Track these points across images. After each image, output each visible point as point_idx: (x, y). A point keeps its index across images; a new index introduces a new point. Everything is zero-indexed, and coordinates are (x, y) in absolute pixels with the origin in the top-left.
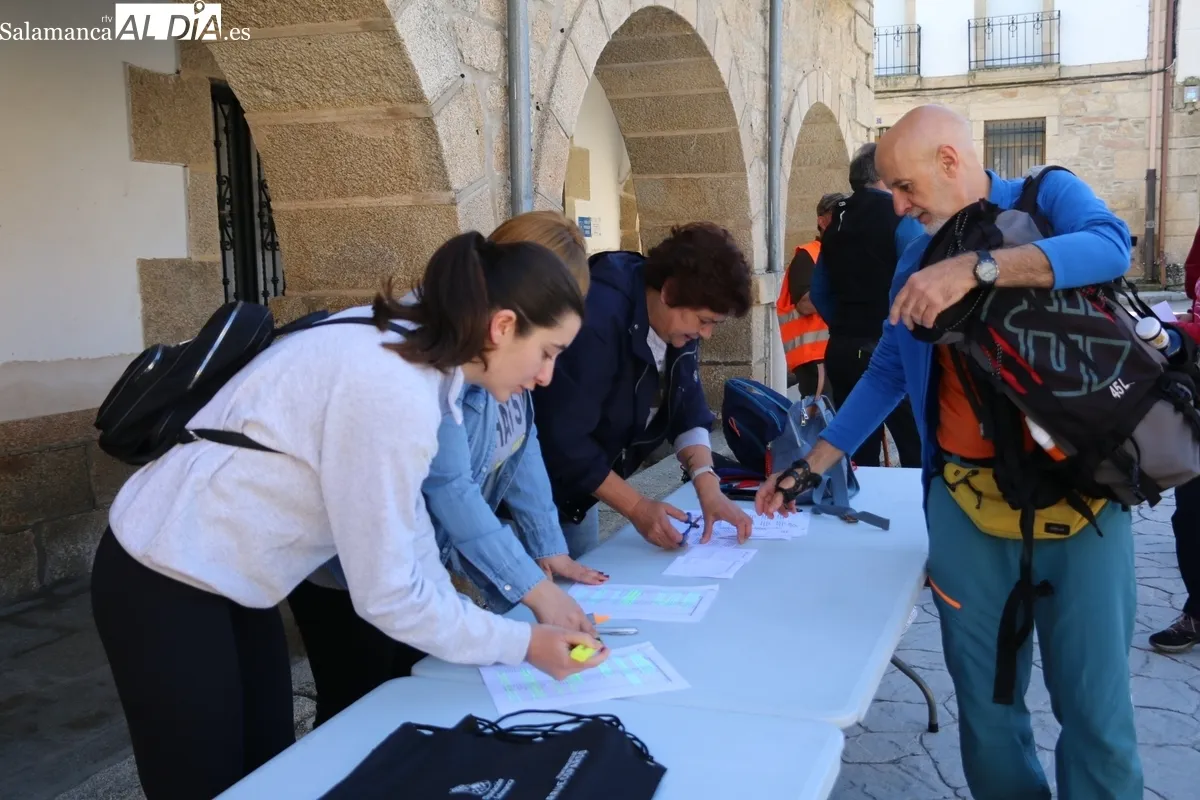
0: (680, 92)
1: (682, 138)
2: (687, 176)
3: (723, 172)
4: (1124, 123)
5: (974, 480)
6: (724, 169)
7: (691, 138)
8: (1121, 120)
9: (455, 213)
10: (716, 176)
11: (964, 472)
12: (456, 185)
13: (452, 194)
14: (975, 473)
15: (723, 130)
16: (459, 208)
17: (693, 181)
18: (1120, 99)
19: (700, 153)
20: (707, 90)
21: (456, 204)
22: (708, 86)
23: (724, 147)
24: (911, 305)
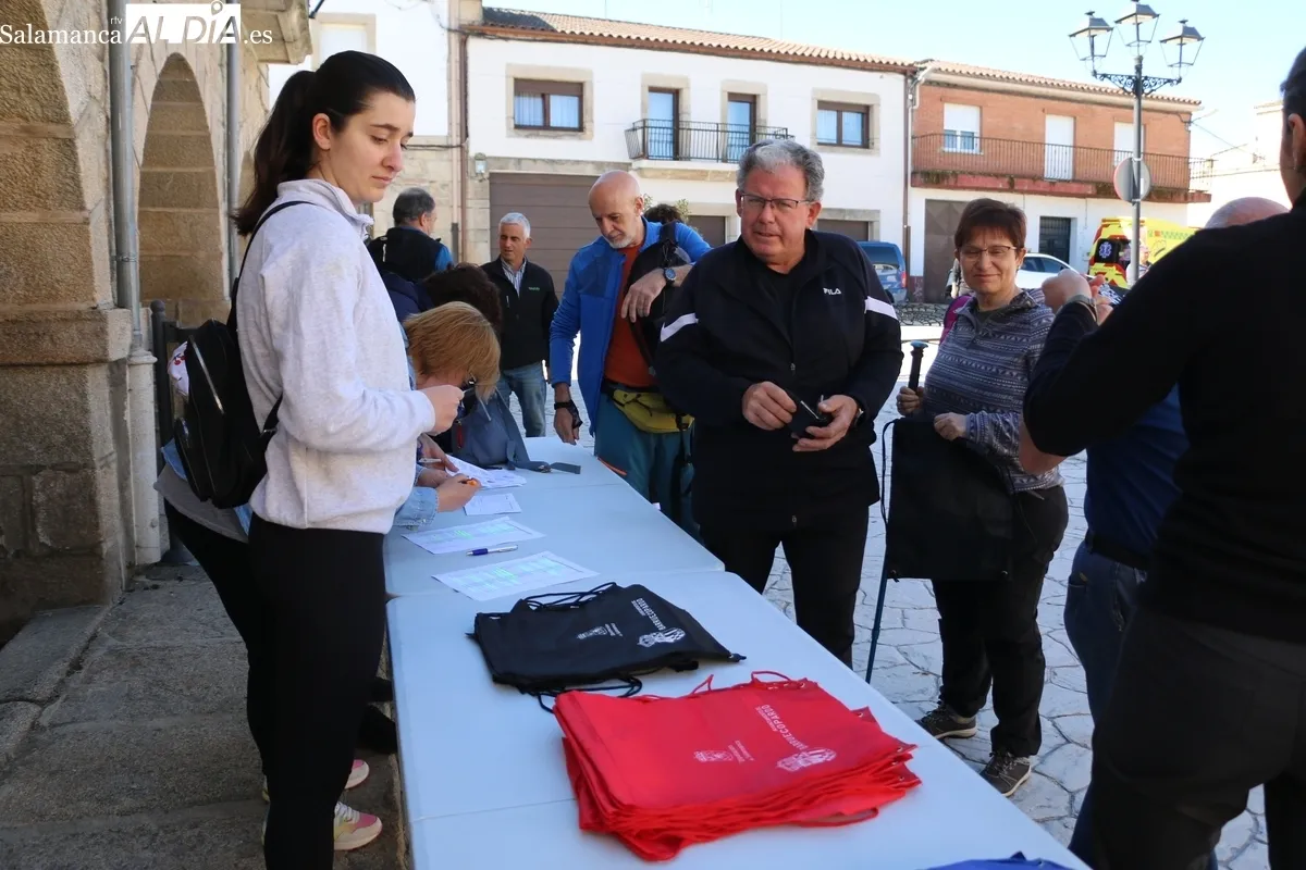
0: (162, 132)
1: (160, 174)
2: (160, 209)
3: (195, 207)
4: (433, 185)
5: (639, 399)
6: (197, 206)
7: (168, 175)
8: (431, 182)
9: (88, 232)
10: (189, 211)
11: (631, 396)
12: (89, 206)
13: (86, 214)
14: (639, 396)
15: (200, 170)
16: (91, 228)
17: (168, 215)
18: (430, 166)
19: (176, 189)
20: (190, 133)
21: (88, 224)
22: (192, 129)
23: (199, 185)
24: (635, 301)
